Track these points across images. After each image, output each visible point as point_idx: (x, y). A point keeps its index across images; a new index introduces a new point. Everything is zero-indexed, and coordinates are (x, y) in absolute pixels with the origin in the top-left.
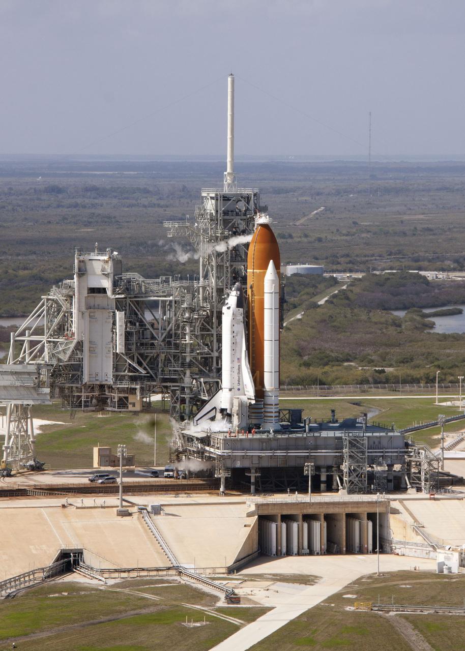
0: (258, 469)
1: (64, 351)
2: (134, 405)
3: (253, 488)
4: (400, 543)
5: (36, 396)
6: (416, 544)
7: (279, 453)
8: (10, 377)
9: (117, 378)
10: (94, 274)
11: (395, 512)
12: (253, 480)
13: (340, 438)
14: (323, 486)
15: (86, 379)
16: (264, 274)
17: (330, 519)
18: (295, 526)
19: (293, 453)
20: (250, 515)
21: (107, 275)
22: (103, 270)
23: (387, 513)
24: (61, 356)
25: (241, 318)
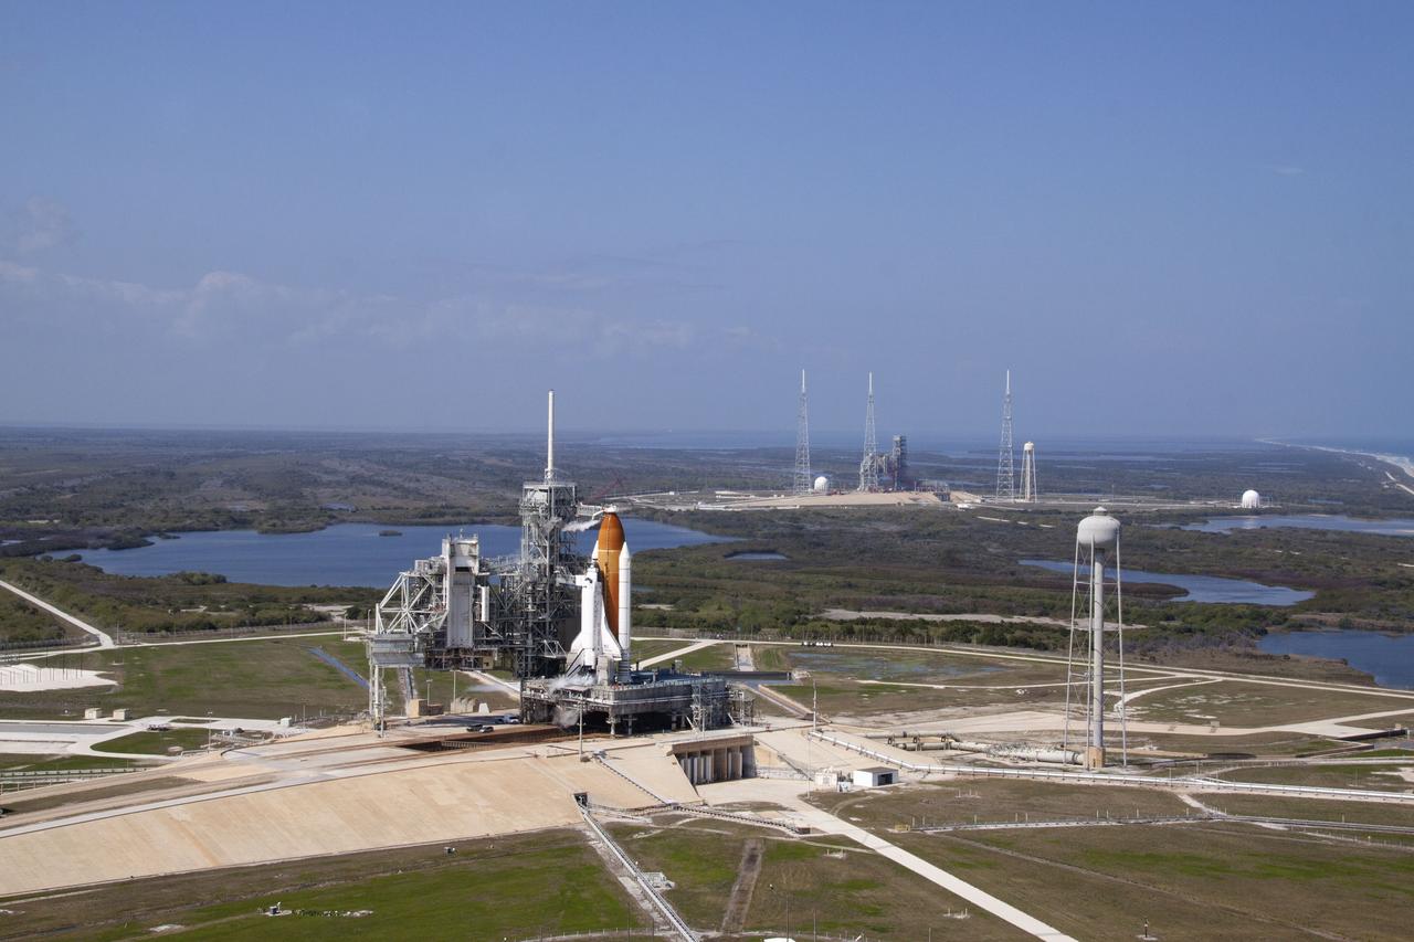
0: (634, 715)
1: (437, 622)
2: (487, 664)
3: (630, 730)
4: (765, 768)
5: (411, 660)
6: (781, 769)
7: (650, 701)
8: (389, 645)
9: (477, 643)
10: (462, 555)
11: (757, 744)
12: (630, 724)
13: (690, 686)
14: (674, 725)
15: (449, 645)
16: (619, 554)
17: (717, 753)
18: (696, 760)
19: (659, 700)
20: (669, 754)
21: (475, 557)
22: (470, 552)
23: (751, 746)
24: (435, 625)
25: (600, 590)
